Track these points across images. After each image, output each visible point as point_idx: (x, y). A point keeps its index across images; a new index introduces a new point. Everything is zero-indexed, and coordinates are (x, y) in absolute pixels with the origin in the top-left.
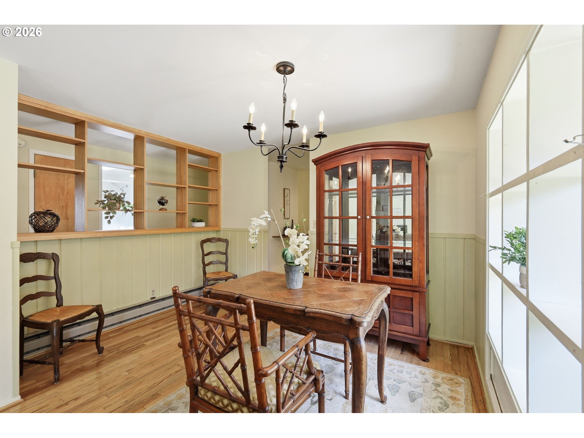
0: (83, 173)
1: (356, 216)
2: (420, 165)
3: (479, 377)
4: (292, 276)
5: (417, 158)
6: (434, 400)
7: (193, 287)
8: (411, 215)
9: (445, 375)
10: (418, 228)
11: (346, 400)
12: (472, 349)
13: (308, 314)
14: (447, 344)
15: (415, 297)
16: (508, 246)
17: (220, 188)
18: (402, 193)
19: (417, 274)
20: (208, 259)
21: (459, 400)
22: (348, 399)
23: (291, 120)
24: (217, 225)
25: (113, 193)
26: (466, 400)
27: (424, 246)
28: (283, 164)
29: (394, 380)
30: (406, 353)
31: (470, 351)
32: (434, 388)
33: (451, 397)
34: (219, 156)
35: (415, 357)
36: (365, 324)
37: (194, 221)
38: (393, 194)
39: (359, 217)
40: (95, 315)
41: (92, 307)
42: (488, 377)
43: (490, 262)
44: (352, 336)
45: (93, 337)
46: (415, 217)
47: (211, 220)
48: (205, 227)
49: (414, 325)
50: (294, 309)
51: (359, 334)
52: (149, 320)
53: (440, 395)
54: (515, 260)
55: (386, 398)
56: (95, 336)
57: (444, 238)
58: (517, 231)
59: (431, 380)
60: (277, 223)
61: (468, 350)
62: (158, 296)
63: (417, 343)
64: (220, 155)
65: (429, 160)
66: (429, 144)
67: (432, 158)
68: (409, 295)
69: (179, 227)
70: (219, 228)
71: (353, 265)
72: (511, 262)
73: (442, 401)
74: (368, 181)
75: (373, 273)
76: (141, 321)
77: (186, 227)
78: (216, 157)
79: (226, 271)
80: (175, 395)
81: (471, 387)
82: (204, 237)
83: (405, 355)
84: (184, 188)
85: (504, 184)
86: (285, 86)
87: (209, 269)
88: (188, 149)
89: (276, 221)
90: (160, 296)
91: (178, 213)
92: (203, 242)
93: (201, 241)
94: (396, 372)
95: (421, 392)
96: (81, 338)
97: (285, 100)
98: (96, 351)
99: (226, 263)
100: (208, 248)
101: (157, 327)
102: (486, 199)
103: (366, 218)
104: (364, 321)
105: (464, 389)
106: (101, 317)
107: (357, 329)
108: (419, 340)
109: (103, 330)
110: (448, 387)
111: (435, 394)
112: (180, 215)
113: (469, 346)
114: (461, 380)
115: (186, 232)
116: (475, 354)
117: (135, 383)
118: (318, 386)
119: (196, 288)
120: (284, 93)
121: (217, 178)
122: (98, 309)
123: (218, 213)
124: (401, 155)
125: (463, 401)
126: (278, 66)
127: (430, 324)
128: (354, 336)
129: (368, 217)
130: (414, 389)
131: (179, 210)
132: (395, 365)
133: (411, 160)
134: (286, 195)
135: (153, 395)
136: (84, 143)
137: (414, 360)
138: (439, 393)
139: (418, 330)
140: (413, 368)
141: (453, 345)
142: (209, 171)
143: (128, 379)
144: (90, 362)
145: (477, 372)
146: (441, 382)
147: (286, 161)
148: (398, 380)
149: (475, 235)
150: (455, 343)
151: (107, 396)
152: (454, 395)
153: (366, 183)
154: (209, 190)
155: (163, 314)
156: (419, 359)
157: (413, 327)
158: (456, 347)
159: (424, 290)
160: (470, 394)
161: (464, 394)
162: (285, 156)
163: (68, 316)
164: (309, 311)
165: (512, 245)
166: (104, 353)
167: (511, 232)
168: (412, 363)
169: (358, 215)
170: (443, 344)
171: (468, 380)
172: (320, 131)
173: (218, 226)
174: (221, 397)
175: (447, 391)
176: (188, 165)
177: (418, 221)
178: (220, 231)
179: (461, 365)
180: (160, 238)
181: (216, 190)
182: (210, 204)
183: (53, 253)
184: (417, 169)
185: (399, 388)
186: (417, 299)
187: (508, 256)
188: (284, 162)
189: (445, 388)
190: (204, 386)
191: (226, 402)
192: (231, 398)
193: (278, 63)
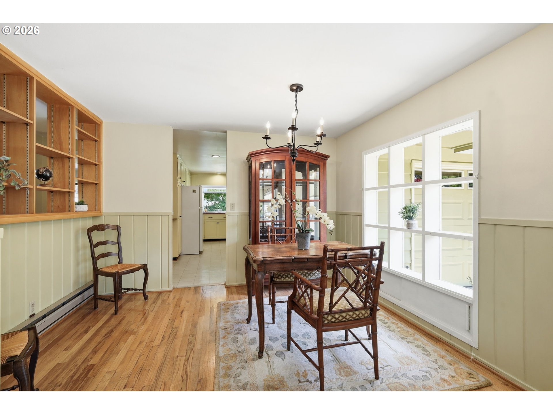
5: (322, 164)
8: (319, 199)
10: (323, 208)
17: (101, 162)
20: (98, 251)
24: (99, 207)
34: (101, 123)
39: (288, 200)
48: (88, 211)
69: (56, 212)
70: (101, 212)
77: (74, 212)
78: (99, 124)
79: (120, 263)
82: (90, 223)
84: (69, 158)
87: (99, 263)
91: (53, 192)
92: (90, 231)
93: (88, 229)
99: (119, 255)
100: (97, 237)
102: (364, 191)
112: (59, 194)
115: (75, 218)
121: (99, 150)
123: (98, 195)
124: (314, 160)
129: (294, 200)
133: (319, 164)
149: (336, 212)
173: (99, 210)
176: (76, 128)
177: (323, 203)
178: (102, 215)
180: (40, 227)
181: (98, 164)
184: (323, 170)
190: (332, 312)
191: (351, 313)
192: (353, 309)
193: (291, 86)
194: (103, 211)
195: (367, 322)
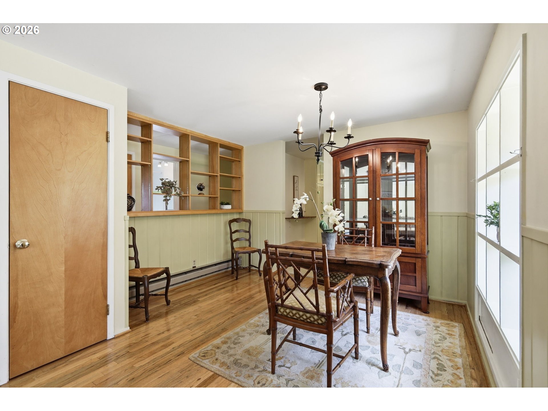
0: (150, 165)
1: (368, 198)
2: (422, 157)
3: (470, 323)
4: (328, 241)
5: (419, 151)
6: (435, 335)
7: (222, 260)
8: (414, 197)
9: (443, 321)
10: (420, 207)
11: (368, 334)
12: (465, 306)
13: (348, 262)
14: (444, 303)
15: (418, 262)
16: (489, 215)
17: (242, 176)
18: (404, 179)
19: (419, 244)
20: (235, 236)
21: (454, 335)
22: (369, 333)
23: (331, 127)
24: (240, 207)
25: (167, 181)
26: (460, 335)
27: (425, 221)
28: (320, 158)
29: (403, 324)
30: (409, 308)
31: (464, 307)
32: (434, 328)
33: (449, 334)
34: (242, 149)
35: (417, 311)
36: (390, 267)
37: (222, 204)
38: (399, 180)
39: (371, 199)
40: (165, 275)
41: (162, 269)
42: (477, 319)
43: (478, 231)
44: (380, 276)
45: (164, 292)
46: (418, 199)
47: (235, 203)
48: (231, 209)
49: (417, 285)
50: (337, 260)
51: (385, 274)
52: (193, 285)
53: (440, 332)
54: (493, 224)
55: (398, 332)
56: (165, 292)
57: (441, 216)
58: (495, 204)
59: (432, 324)
60: (314, 202)
61: (462, 307)
62: (198, 266)
63: (419, 299)
64: (242, 147)
65: (428, 152)
66: (429, 140)
67: (430, 151)
68: (413, 260)
69: (212, 209)
70: (242, 210)
71: (367, 236)
72: (491, 225)
73: (442, 336)
74: (378, 170)
75: (382, 244)
76: (190, 284)
77: (218, 209)
78: (239, 149)
79: (250, 246)
80: (239, 329)
81: (464, 329)
82: (231, 217)
83: (409, 309)
84: (216, 176)
85: (488, 172)
86: (321, 101)
87: (235, 245)
88: (220, 144)
89: (314, 201)
90: (207, 264)
91: (210, 197)
92: (231, 222)
93: (229, 221)
94: (404, 319)
95: (425, 331)
96: (154, 293)
97: (321, 110)
98: (165, 303)
99: (249, 240)
100: (235, 226)
101: (202, 289)
102: (475, 183)
103: (376, 200)
104: (389, 264)
105: (458, 329)
106: (169, 278)
107: (384, 270)
108: (421, 297)
109: (169, 287)
110: (446, 328)
111: (435, 332)
112: (212, 199)
113: (462, 304)
114: (456, 324)
115: (219, 213)
116: (467, 309)
117: (205, 323)
118: (356, 310)
119: (225, 261)
120: (320, 105)
121: (240, 168)
122: (166, 271)
123: (241, 198)
124: (406, 149)
125: (458, 336)
126: (316, 86)
127: (429, 286)
128: (382, 276)
129: (378, 199)
130: (418, 329)
131: (212, 195)
132: (402, 315)
133: (414, 153)
134: (295, 182)
135: (223, 329)
136: (150, 141)
137: (417, 312)
138: (438, 331)
139: (420, 289)
140: (417, 317)
141: (449, 303)
142: (233, 161)
143: (198, 320)
144: (164, 310)
145: (469, 320)
146: (440, 325)
147: (322, 156)
148: (406, 323)
149: (467, 213)
150: (451, 302)
151: (189, 329)
152: (451, 332)
153: (376, 171)
154: (233, 177)
155: (202, 280)
156: (421, 312)
157: (416, 286)
158: (451, 305)
159: (425, 256)
160: (463, 332)
161: (458, 332)
162: (321, 152)
163: (151, 273)
164: (349, 260)
165: (492, 213)
166: (171, 305)
167: (491, 205)
168: (416, 314)
169: (369, 197)
170: (440, 303)
171: (462, 324)
172: (348, 134)
173: (241, 209)
174: (297, 311)
175: (445, 330)
176: (220, 157)
177: (420, 202)
178: (243, 212)
179: (456, 316)
180: (199, 218)
181: (239, 177)
182: (234, 189)
183: (132, 227)
184: (419, 160)
185: (407, 328)
186: (420, 264)
187: (489, 221)
188: (320, 156)
189: (444, 329)
190: (283, 306)
191: (301, 313)
192: (305, 311)
193: (316, 84)
194: (243, 209)
195: (319, 329)
